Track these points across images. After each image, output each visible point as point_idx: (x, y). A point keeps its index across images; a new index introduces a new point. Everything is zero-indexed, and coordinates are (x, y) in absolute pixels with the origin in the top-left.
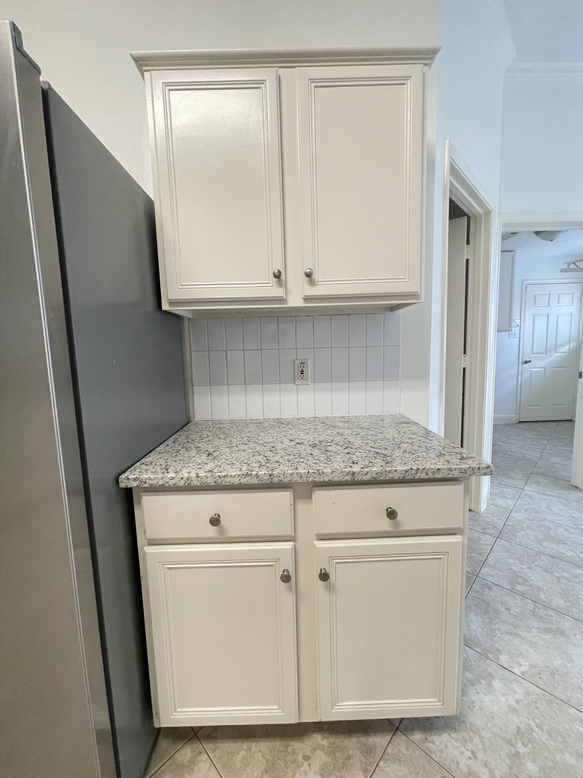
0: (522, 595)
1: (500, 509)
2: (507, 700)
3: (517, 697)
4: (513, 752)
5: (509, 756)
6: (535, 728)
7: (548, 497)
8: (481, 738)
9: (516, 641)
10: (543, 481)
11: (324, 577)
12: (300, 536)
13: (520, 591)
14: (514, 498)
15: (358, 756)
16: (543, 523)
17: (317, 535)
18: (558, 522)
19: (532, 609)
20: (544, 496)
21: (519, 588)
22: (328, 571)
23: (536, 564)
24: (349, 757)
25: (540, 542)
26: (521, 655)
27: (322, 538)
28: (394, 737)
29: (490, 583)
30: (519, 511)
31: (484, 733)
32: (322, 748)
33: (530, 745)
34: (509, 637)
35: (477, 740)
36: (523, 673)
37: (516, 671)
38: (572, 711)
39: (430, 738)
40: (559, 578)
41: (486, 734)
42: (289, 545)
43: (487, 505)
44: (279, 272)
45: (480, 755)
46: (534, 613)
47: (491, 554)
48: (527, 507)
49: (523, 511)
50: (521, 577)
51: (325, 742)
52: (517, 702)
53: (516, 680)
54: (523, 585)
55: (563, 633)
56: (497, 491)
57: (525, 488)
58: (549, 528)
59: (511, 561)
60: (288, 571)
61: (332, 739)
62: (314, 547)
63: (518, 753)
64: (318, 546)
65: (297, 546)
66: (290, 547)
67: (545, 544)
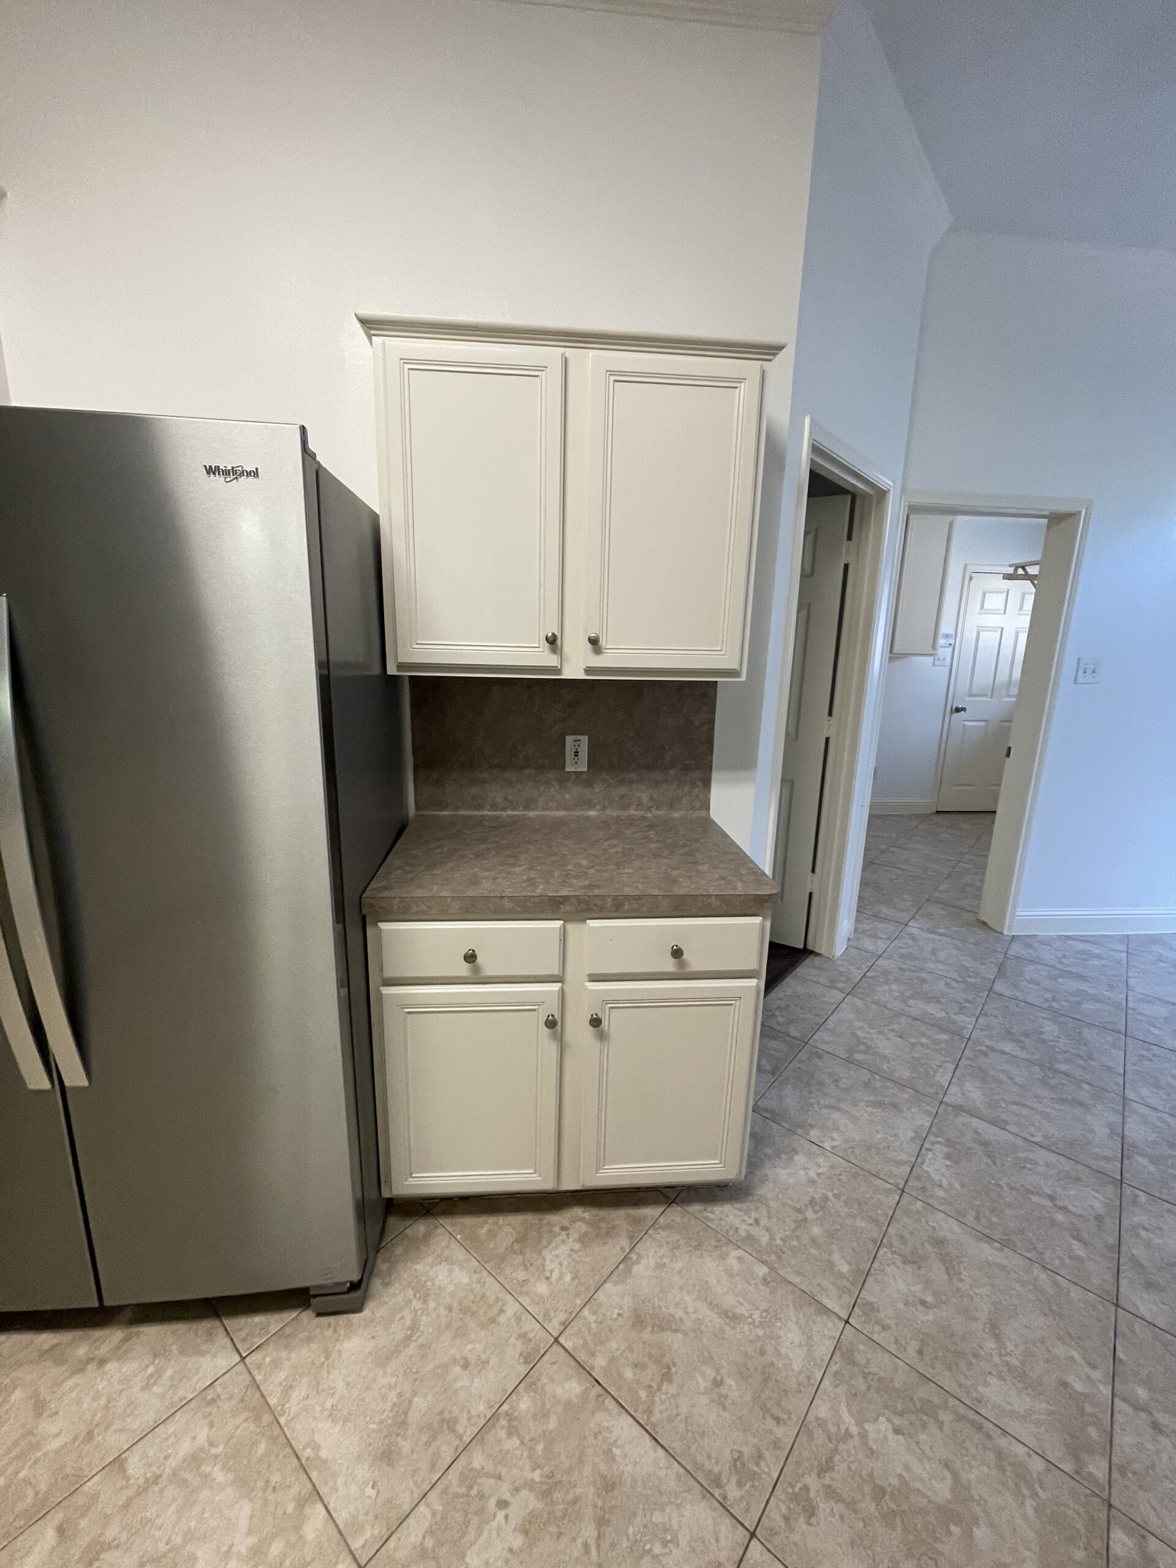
0: (860, 1065)
1: (865, 954)
2: (807, 1174)
3: (820, 1170)
4: (800, 1218)
5: (795, 1221)
6: (832, 1198)
7: (938, 937)
8: (768, 1208)
9: (836, 1115)
10: (939, 911)
11: (596, 1022)
12: (569, 978)
13: (858, 1061)
14: (888, 939)
15: (624, 1224)
16: (919, 974)
17: (590, 975)
18: (941, 973)
19: (866, 1080)
20: (933, 936)
21: (859, 1057)
22: (600, 1016)
23: (890, 1027)
24: (614, 1227)
25: (904, 999)
26: (837, 1129)
27: (595, 978)
28: (669, 1209)
29: (821, 1052)
30: (890, 957)
31: (772, 1203)
32: (583, 1220)
33: (821, 1213)
34: (828, 1111)
35: (764, 1211)
36: (834, 1147)
37: (827, 1145)
38: (878, 1182)
39: (709, 1209)
40: (913, 1045)
41: (774, 1205)
42: (556, 987)
43: (847, 949)
44: (554, 635)
45: (764, 1222)
46: (867, 1085)
47: (834, 1015)
48: (903, 951)
49: (896, 957)
50: (864, 1044)
51: (587, 1215)
52: (819, 1175)
53: (823, 1154)
54: (865, 1053)
55: (895, 1106)
56: (867, 927)
57: (910, 924)
58: (923, 981)
59: (858, 1024)
60: (553, 1016)
61: (595, 1211)
62: (586, 989)
63: (806, 1219)
64: (590, 988)
65: (565, 987)
66: (557, 989)
67: (911, 1002)
